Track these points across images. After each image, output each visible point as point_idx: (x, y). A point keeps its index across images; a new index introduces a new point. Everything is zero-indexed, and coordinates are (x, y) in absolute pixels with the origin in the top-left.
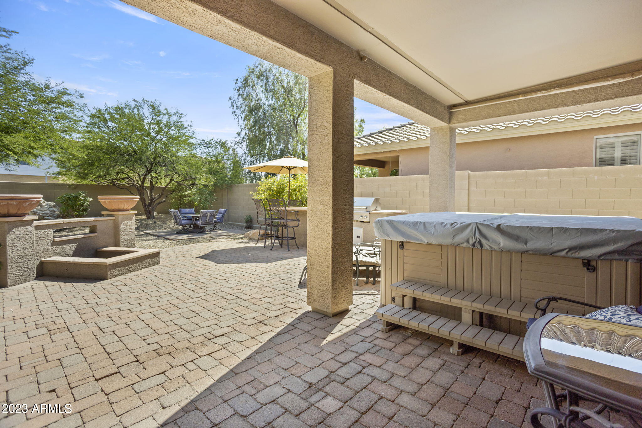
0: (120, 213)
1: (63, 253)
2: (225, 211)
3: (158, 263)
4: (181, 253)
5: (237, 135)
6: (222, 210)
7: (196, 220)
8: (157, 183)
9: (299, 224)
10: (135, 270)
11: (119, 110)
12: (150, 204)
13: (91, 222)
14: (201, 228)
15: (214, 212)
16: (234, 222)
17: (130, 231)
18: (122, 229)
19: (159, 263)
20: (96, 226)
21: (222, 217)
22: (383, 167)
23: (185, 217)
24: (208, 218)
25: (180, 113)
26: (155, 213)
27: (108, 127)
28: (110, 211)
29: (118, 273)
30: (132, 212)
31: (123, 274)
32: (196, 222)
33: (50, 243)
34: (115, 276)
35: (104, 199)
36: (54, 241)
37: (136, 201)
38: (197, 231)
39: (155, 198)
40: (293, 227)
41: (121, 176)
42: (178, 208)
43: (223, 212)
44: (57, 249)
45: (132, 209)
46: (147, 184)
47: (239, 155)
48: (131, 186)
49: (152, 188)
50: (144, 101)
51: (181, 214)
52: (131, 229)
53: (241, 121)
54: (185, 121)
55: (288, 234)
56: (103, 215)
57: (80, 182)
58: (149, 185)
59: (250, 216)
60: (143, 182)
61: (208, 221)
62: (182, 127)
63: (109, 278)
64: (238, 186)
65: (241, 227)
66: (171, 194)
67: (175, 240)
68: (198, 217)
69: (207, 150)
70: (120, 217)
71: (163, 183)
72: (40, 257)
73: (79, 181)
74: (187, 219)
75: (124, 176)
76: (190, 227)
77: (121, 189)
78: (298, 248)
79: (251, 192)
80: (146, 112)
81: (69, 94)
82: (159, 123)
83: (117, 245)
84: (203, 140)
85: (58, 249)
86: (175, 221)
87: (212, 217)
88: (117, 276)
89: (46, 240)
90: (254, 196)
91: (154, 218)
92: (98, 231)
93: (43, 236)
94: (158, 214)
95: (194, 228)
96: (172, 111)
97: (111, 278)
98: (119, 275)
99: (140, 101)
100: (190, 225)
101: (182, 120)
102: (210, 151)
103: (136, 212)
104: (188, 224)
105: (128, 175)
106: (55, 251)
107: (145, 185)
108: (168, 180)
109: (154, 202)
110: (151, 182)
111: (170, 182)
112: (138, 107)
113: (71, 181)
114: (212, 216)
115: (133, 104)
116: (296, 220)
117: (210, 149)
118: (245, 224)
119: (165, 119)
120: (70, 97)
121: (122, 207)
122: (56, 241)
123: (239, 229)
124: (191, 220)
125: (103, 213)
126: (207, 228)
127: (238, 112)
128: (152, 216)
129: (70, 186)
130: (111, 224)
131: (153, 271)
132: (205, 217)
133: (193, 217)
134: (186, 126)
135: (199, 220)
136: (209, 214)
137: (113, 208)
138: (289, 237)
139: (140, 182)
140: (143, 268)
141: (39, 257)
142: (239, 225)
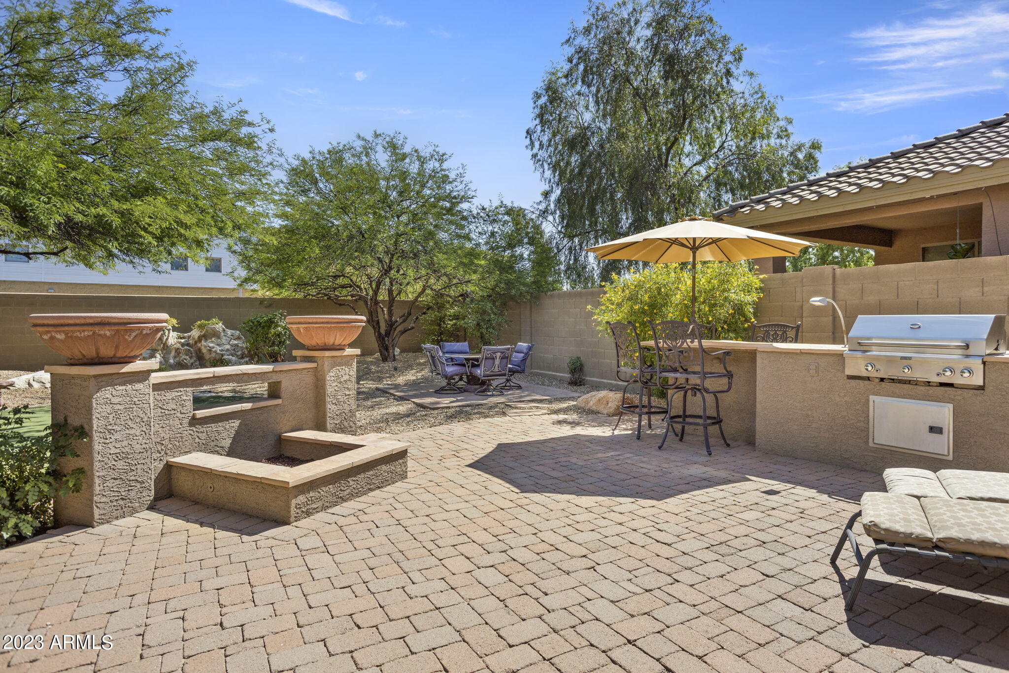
0: (327, 354)
1: (212, 444)
2: (530, 349)
3: (403, 476)
4: (452, 446)
5: (541, 198)
6: (523, 345)
7: (474, 366)
8: (399, 294)
9: (730, 384)
10: (352, 496)
11: (336, 155)
12: (388, 334)
13: (269, 375)
14: (483, 383)
15: (508, 349)
16: (544, 370)
17: (347, 393)
18: (330, 390)
19: (406, 477)
20: (279, 383)
21: (524, 360)
22: (890, 244)
23: (452, 359)
24: (497, 362)
25: (441, 153)
26: (397, 351)
27: (319, 192)
28: (309, 349)
29: (314, 506)
30: (349, 351)
31: (324, 508)
32: (473, 370)
33: (186, 421)
34: (308, 514)
35: (296, 323)
36: (194, 417)
37: (359, 327)
38: (476, 389)
39: (397, 321)
40: (715, 393)
41: (341, 281)
42: (438, 342)
43: (525, 351)
44: (200, 435)
45: (351, 345)
46: (383, 296)
47: (547, 236)
48: (356, 300)
49: (392, 301)
50: (377, 136)
51: (444, 353)
52: (348, 388)
53: (548, 173)
54: (452, 166)
55: (705, 410)
56: (294, 359)
57: (277, 295)
58: (387, 298)
59: (579, 358)
60: (376, 292)
61: (496, 369)
62: (445, 179)
63: (292, 519)
64: (551, 296)
65: (561, 380)
66: (424, 313)
67: (434, 409)
68: (477, 360)
69: (490, 228)
70: (326, 363)
71: (411, 293)
72: (166, 454)
73: (277, 292)
74: (456, 364)
75: (346, 281)
76: (461, 379)
77: (340, 305)
78: (728, 445)
79: (589, 307)
80: (382, 159)
81: (250, 124)
82: (404, 175)
83: (321, 426)
84: (484, 209)
85: (203, 436)
86: (434, 368)
87: (505, 361)
88: (312, 514)
89: (179, 415)
90: (595, 314)
91: (394, 360)
92: (283, 394)
93: (172, 406)
94: (401, 352)
95: (469, 383)
96: (425, 152)
97: (297, 519)
98: (317, 510)
99: (370, 138)
100: (461, 376)
101: (445, 165)
102: (496, 230)
103: (358, 351)
104: (457, 375)
105: (351, 280)
106: (197, 440)
107: (380, 298)
108: (419, 287)
109: (395, 329)
110: (390, 292)
111: (423, 290)
112: (367, 150)
113: (262, 292)
114: (505, 358)
115: (358, 145)
116: (724, 376)
117: (495, 225)
118: (567, 376)
119: (414, 168)
120: (250, 130)
121: (330, 340)
122: (198, 416)
123: (556, 385)
124: (464, 365)
125: (295, 353)
126: (495, 383)
127: (543, 154)
128: (392, 355)
129: (261, 301)
130: (309, 379)
131: (392, 501)
132: (491, 361)
133: (467, 360)
134: (452, 176)
135: (478, 366)
136: (498, 355)
137: (314, 343)
138: (709, 418)
139: (371, 293)
140: (371, 490)
141: (163, 453)
142: (554, 378)
